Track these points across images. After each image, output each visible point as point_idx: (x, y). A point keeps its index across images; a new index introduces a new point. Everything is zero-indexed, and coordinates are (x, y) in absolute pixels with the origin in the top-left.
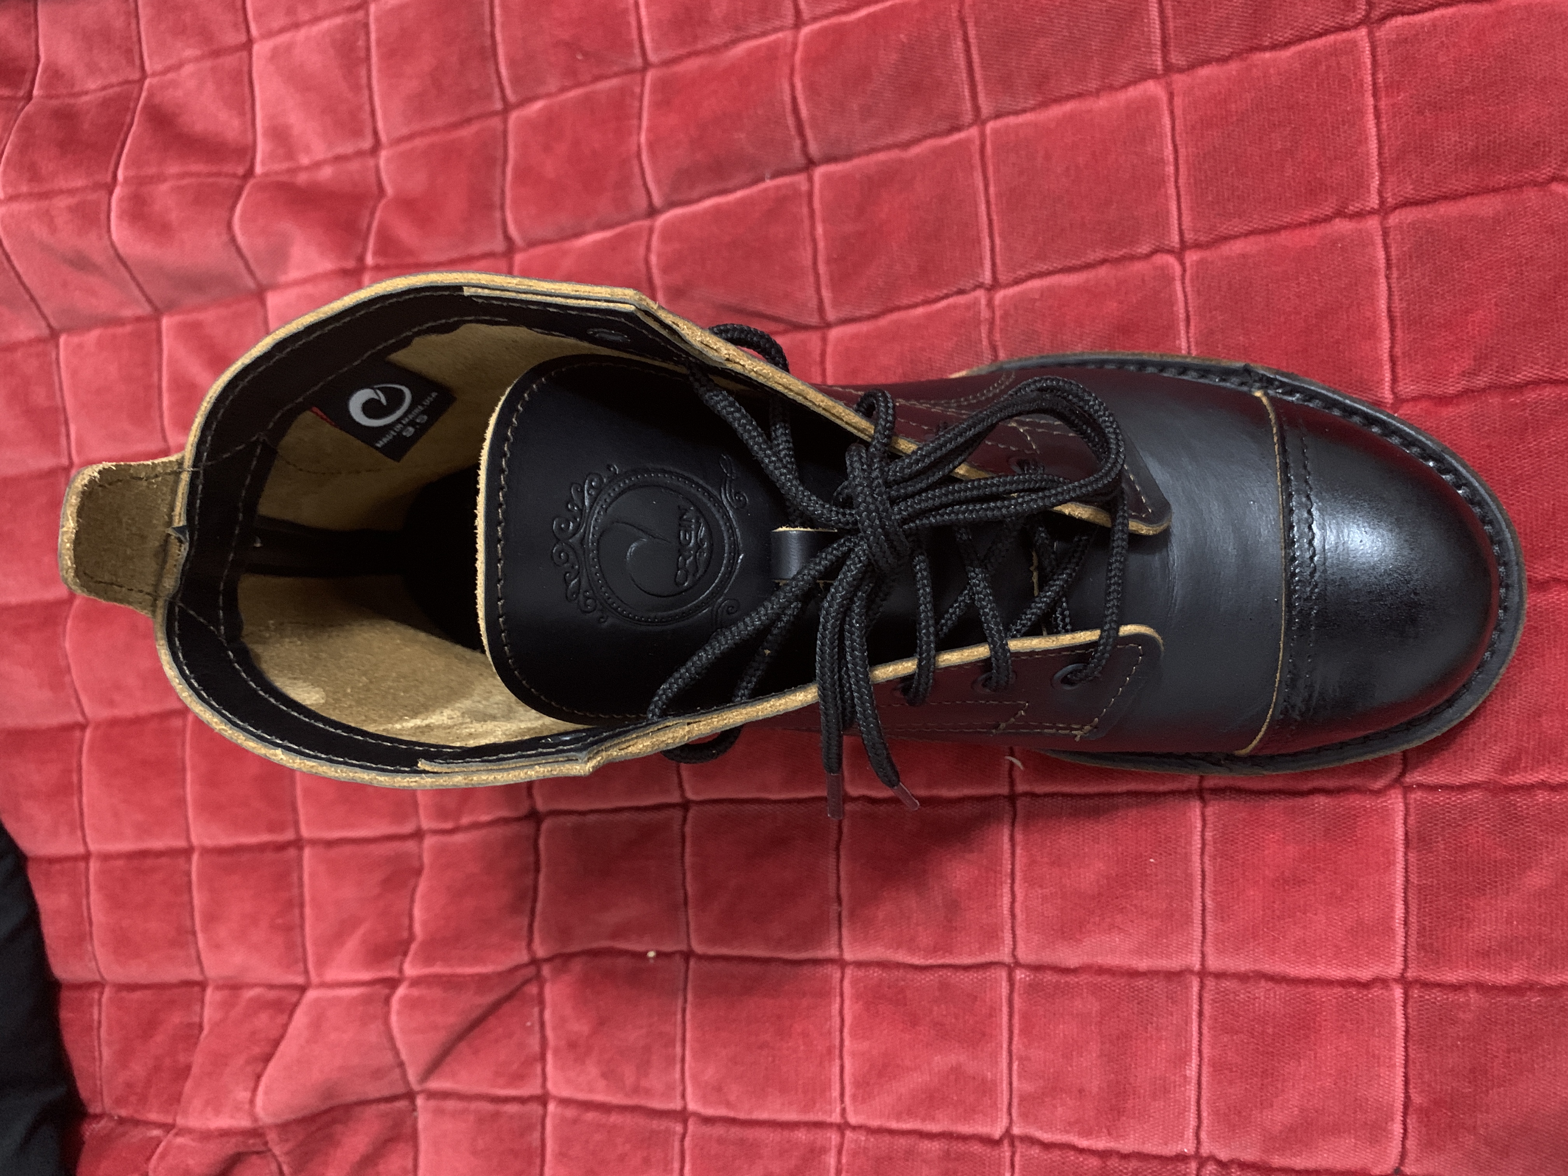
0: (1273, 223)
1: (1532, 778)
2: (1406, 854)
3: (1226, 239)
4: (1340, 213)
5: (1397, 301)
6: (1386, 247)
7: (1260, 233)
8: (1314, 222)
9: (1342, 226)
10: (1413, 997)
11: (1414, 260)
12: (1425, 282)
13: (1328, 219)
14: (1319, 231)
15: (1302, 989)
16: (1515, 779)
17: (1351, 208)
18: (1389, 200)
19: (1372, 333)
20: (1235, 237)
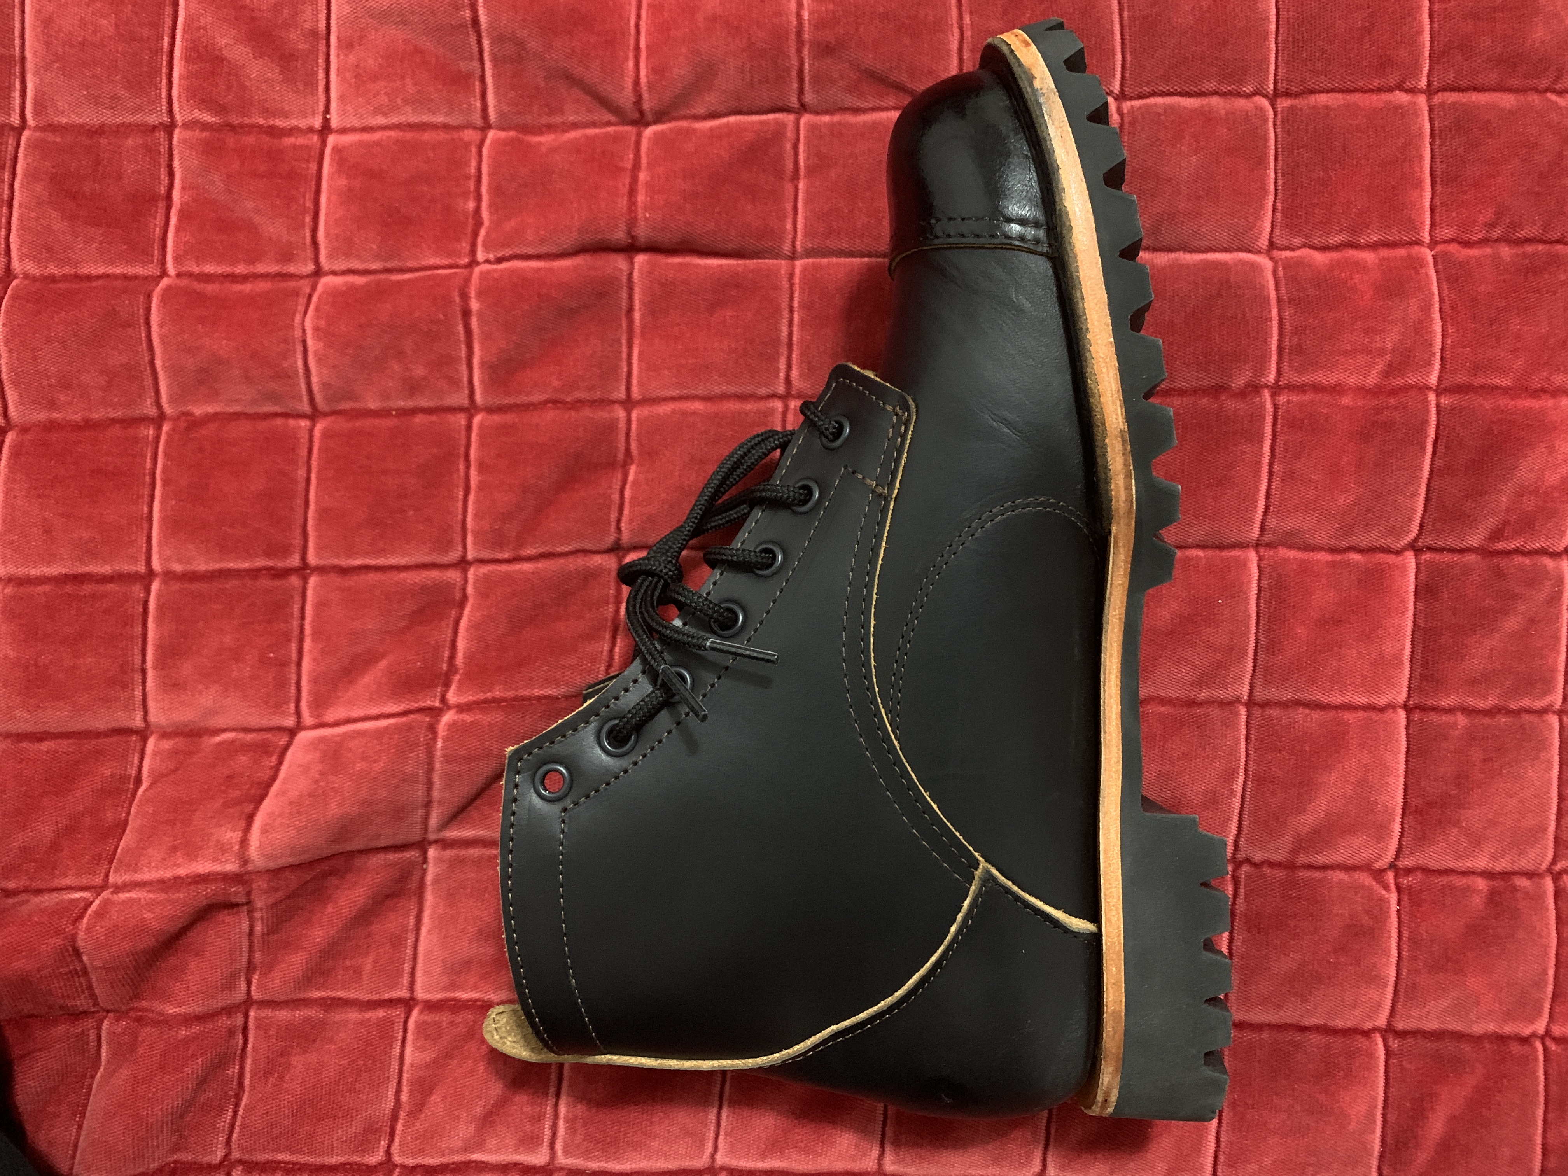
0: (1348, 85)
1: (1512, 545)
2: (1415, 603)
3: (1312, 92)
4: (1400, 87)
5: (1438, 163)
6: (1431, 120)
7: (1339, 92)
8: (1380, 90)
9: (1402, 97)
10: (1414, 720)
11: (1453, 132)
12: (1461, 151)
13: (1390, 90)
14: (1385, 97)
15: (1333, 713)
16: (1500, 546)
17: (1408, 84)
18: (1435, 83)
19: (1419, 184)
20: (1320, 92)
